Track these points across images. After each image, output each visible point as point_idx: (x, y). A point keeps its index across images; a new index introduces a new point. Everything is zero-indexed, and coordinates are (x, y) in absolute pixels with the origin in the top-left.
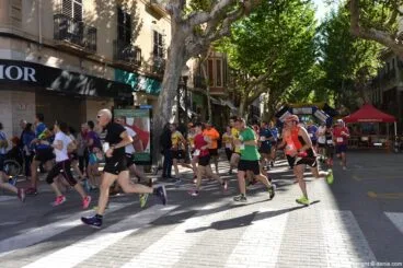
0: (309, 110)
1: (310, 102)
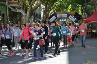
0: (66, 16)
1: (69, 11)
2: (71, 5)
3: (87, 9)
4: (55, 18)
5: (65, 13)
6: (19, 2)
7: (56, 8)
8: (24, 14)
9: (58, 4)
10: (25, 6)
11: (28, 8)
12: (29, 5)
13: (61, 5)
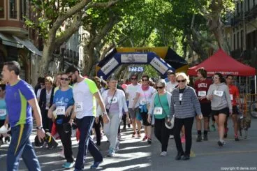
0: (144, 58)
2: (155, 30)
3: (196, 42)
4: (117, 63)
5: (141, 52)
6: (23, 21)
7: (117, 36)
8: (34, 52)
9: (124, 27)
10: (38, 31)
11: (47, 38)
12: (48, 29)
13: (131, 30)
